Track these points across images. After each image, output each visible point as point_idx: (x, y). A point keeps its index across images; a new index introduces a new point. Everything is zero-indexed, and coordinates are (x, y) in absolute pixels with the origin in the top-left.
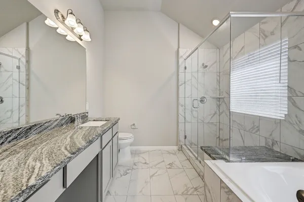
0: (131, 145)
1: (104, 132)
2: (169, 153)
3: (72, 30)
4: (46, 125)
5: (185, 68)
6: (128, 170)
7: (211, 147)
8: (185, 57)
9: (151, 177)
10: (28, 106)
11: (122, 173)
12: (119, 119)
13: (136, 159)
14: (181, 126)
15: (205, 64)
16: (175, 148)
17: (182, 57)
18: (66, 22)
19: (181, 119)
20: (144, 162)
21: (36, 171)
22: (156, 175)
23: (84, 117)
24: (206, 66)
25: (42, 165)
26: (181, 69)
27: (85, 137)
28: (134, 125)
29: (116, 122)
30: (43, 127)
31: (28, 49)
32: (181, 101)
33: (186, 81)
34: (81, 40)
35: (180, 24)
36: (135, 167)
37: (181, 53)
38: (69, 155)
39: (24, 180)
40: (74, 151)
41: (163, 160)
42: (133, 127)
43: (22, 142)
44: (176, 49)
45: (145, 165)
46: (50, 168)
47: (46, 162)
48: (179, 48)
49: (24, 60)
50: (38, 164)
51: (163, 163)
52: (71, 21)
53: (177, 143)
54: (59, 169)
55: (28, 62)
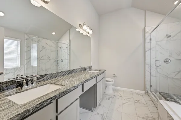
0: (113, 85)
1: (98, 75)
2: (138, 94)
3: (85, 30)
4: (77, 70)
5: (151, 39)
6: (111, 97)
7: (169, 94)
8: (150, 32)
9: (123, 104)
10: (70, 63)
11: (107, 98)
12: (106, 70)
13: (116, 93)
14: (148, 78)
15: (169, 35)
16: (143, 92)
17: (148, 32)
18: (83, 28)
19: (147, 74)
20: (120, 96)
21: (76, 83)
22: (127, 103)
23: (90, 68)
24: (170, 36)
25: (77, 82)
26: (147, 40)
27: (90, 76)
28: (115, 74)
29: (104, 72)
30: (76, 71)
31: (70, 40)
32: (148, 61)
33: (151, 48)
34: (89, 34)
35: (146, 11)
36: (114, 97)
37: (147, 30)
38: (84, 81)
39: (73, 84)
40: (86, 80)
41: (132, 97)
42: (114, 76)
43: (70, 75)
44: (143, 28)
45: (121, 97)
46: (79, 83)
47: (78, 81)
48: (145, 27)
49: (68, 44)
50: (76, 82)
51: (133, 99)
52: (85, 27)
53: (145, 89)
54: (82, 84)
55: (70, 45)
